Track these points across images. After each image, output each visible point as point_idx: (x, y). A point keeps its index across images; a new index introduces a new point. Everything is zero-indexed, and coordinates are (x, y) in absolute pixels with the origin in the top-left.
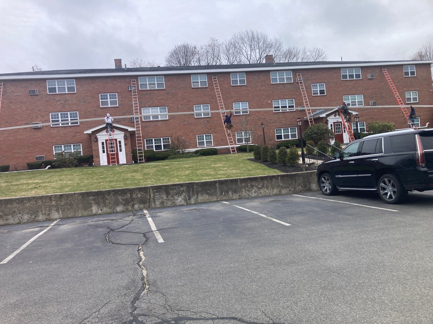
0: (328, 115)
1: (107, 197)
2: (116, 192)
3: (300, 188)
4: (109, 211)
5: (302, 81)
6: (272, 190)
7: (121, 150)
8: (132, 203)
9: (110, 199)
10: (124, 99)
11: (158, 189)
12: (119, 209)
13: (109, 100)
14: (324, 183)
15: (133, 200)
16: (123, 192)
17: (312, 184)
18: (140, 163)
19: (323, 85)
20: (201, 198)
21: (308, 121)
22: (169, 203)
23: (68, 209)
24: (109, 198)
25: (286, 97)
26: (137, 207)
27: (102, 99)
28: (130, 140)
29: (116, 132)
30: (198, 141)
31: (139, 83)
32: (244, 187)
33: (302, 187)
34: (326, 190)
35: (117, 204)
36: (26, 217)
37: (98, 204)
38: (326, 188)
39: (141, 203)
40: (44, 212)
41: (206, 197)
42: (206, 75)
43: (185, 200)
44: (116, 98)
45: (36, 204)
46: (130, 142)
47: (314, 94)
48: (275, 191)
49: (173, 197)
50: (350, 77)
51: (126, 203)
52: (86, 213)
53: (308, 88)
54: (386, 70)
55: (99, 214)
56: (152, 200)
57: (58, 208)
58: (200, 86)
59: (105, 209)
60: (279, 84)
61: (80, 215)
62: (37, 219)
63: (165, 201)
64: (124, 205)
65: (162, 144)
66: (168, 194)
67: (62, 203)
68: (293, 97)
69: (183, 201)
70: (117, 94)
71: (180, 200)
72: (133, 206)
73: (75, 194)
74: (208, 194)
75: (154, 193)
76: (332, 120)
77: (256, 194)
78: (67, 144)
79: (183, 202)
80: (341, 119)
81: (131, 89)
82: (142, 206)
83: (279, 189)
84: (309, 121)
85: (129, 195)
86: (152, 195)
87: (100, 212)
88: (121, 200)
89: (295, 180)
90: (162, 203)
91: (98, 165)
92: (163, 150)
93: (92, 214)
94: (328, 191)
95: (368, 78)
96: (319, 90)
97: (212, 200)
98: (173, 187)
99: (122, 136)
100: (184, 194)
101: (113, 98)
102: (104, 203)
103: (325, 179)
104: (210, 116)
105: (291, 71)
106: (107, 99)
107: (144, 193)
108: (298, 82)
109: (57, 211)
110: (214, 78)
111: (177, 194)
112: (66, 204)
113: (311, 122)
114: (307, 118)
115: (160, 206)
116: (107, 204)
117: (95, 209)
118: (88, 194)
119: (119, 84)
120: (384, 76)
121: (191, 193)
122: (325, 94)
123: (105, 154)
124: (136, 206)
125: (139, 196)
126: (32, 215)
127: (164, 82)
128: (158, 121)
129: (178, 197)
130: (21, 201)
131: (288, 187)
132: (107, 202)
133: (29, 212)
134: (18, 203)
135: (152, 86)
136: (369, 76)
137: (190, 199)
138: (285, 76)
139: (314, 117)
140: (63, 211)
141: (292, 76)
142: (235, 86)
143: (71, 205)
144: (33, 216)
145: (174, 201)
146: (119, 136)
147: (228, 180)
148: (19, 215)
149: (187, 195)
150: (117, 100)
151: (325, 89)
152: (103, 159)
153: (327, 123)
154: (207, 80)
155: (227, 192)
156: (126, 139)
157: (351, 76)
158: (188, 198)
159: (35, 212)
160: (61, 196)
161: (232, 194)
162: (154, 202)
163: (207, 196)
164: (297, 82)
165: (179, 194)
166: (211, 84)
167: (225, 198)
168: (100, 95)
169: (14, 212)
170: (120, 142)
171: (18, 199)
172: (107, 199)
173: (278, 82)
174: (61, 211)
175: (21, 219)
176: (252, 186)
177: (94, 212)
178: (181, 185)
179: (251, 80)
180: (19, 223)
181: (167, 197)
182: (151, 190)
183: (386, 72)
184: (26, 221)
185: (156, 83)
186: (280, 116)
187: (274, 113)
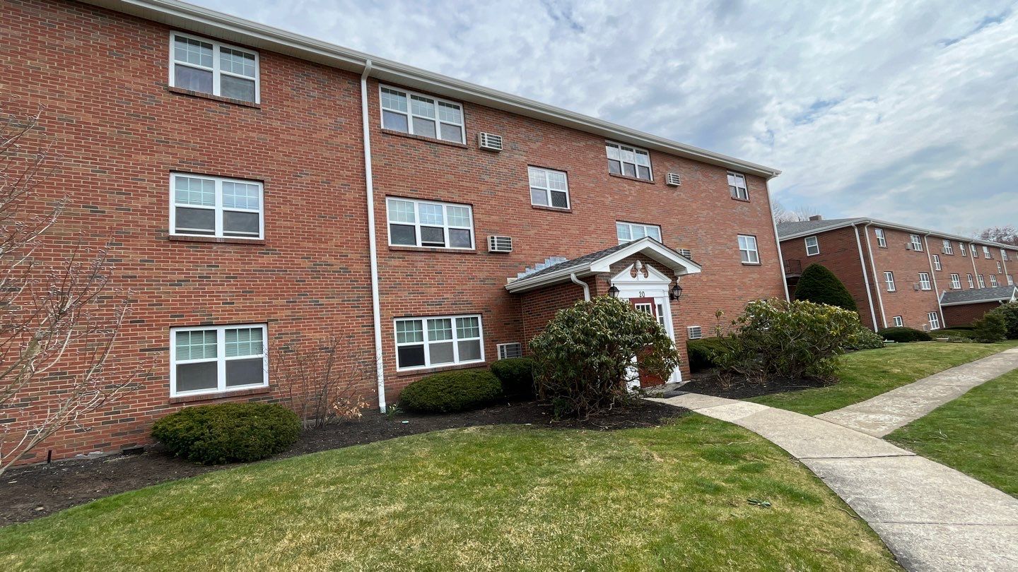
96: (549, 189)
122: (569, 207)
136: (670, 178)
151: (566, 191)
186: (419, 264)
187: (391, 250)
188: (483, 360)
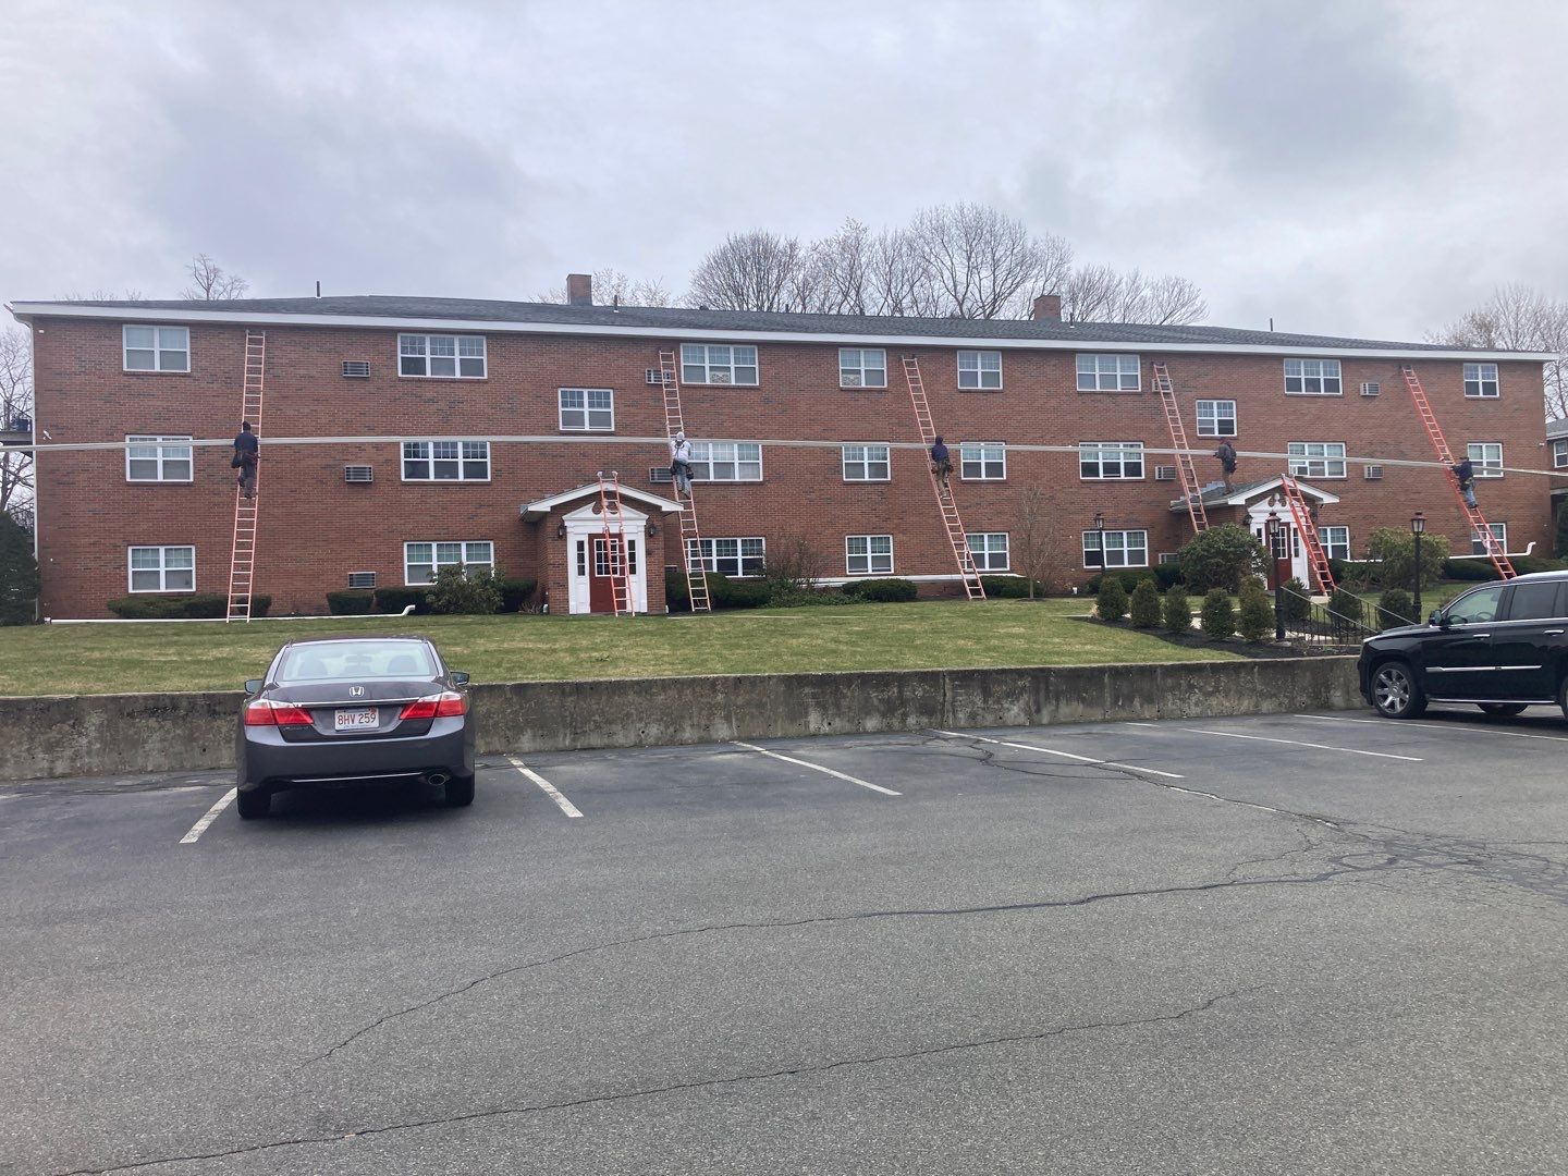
0: (1252, 501)
1: (845, 691)
2: (865, 680)
3: (1304, 699)
4: (848, 727)
5: (1171, 391)
6: (1239, 699)
7: (633, 570)
8: (901, 711)
9: (852, 696)
10: (632, 410)
11: (965, 678)
12: (871, 723)
13: (586, 410)
14: (1384, 686)
15: (903, 703)
16: (883, 680)
17: (1332, 692)
18: (697, 612)
19: (1231, 406)
20: (1065, 710)
21: (1189, 513)
22: (990, 718)
23: (752, 717)
24: (849, 694)
25: (1120, 435)
26: (914, 722)
27: (565, 405)
28: (662, 539)
29: (625, 512)
30: (848, 555)
31: (682, 364)
32: (1172, 689)
33: (1309, 697)
34: (1392, 705)
35: (867, 710)
36: (654, 730)
37: (822, 707)
38: (1390, 698)
39: (922, 713)
40: (695, 719)
41: (1078, 709)
42: (884, 350)
43: (1028, 714)
44: (608, 405)
45: (680, 696)
46: (661, 545)
47: (1202, 431)
48: (1246, 703)
49: (998, 702)
50: (1310, 388)
51: (889, 709)
52: (793, 730)
53: (1188, 412)
54: (1413, 373)
55: (826, 735)
56: (948, 706)
57: (730, 712)
58: (863, 385)
59: (838, 723)
60: (1102, 393)
61: (779, 734)
62: (679, 736)
63: (980, 712)
64: (884, 715)
65: (740, 557)
66: (987, 693)
67: (740, 701)
68: (1141, 436)
69: (1023, 715)
70: (611, 391)
71: (1015, 712)
72: (905, 716)
73: (769, 677)
74: (1083, 700)
75: (954, 688)
76: (1259, 517)
77: (1199, 710)
78: (449, 539)
79: (1023, 719)
80: (1291, 514)
81: (658, 378)
82: (925, 720)
83: (1254, 698)
84: (1192, 513)
85: (896, 690)
86: (949, 694)
87: (826, 729)
88: (876, 702)
89: (1293, 679)
90: (973, 716)
91: (561, 613)
92: (740, 575)
93: (807, 733)
94: (1399, 708)
95: (1362, 393)
96: (1216, 419)
97: (1093, 719)
98: (999, 677)
99: (638, 526)
100: (1025, 696)
101: (599, 405)
102: (838, 706)
103: (1389, 676)
104: (889, 479)
105: (1138, 357)
106: (581, 405)
107: (931, 686)
108: (1159, 393)
109: (727, 718)
110: (908, 364)
111: (1008, 695)
112: (748, 703)
113: (1199, 517)
114: (1185, 503)
115: (966, 725)
116: (844, 710)
117: (814, 721)
118: (801, 680)
119: (621, 362)
120: (1406, 390)
121: (1042, 694)
122: (1236, 434)
123: (586, 578)
124: (911, 720)
125: (919, 693)
126: (667, 727)
127: (757, 366)
128: (732, 484)
129: (1012, 703)
130: (644, 687)
131: (1275, 695)
132: (844, 703)
133: (662, 719)
134: (638, 693)
135: (720, 374)
136: (1365, 388)
137: (1038, 711)
138: (1118, 369)
139: (1208, 504)
140: (741, 720)
141: (1139, 373)
142: (969, 391)
143: (761, 706)
144: (671, 729)
145: (1001, 714)
146: (632, 526)
147: (1131, 667)
148: (639, 725)
149: (1032, 701)
150: (612, 410)
151: (1235, 418)
152: (579, 595)
153: (1246, 523)
154: (885, 369)
155: (1130, 699)
156: (651, 536)
157: (1313, 384)
158: (1033, 709)
159: (673, 719)
160: (739, 680)
161: (1142, 706)
162: (954, 712)
163: (1081, 706)
164: (1154, 390)
165: (1013, 695)
166: (897, 378)
167: (1125, 714)
168: (560, 391)
169: (628, 715)
170: (632, 544)
171: (637, 682)
172: (845, 696)
173: (1098, 389)
174: (737, 719)
175: (643, 736)
176: (1191, 687)
177: (813, 727)
178: (1020, 673)
179: (1018, 375)
180: (639, 745)
181: (985, 702)
182: (947, 680)
183: (1413, 377)
184: (651, 740)
185: (732, 366)
186: (1100, 492)
187: (1082, 482)
188: (1147, 565)
